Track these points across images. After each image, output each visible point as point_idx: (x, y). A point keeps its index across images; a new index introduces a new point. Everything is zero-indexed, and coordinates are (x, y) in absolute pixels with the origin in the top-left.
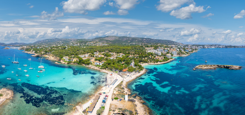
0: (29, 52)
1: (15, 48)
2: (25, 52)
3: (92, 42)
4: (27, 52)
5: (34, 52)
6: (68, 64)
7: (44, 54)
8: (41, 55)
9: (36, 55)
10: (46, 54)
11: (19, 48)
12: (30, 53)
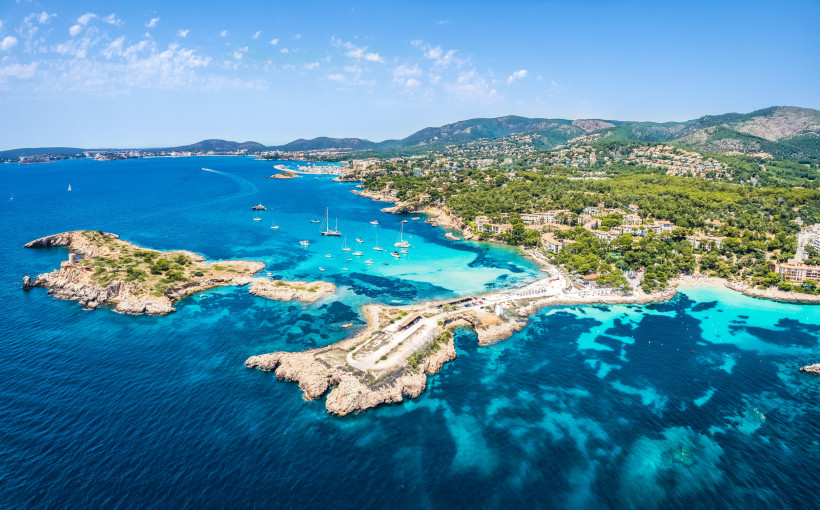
0: (376, 196)
1: (317, 170)
2: (362, 193)
3: (660, 147)
4: (367, 194)
5: (395, 192)
6: (481, 240)
7: (425, 204)
8: (416, 207)
9: (401, 205)
10: (433, 205)
11: (338, 171)
12: (382, 196)
